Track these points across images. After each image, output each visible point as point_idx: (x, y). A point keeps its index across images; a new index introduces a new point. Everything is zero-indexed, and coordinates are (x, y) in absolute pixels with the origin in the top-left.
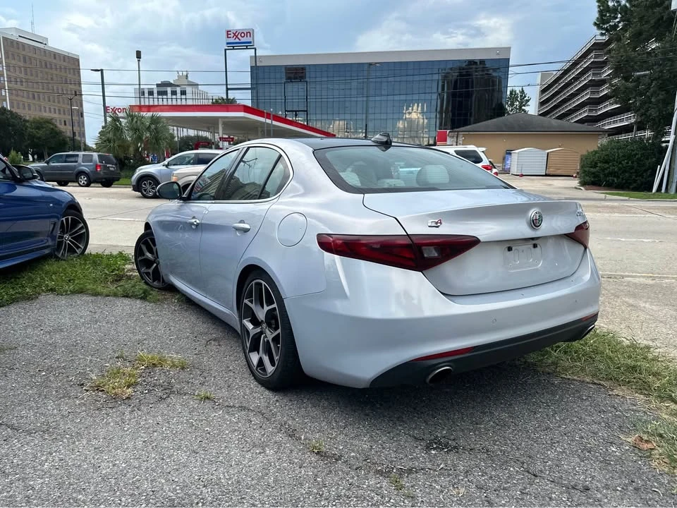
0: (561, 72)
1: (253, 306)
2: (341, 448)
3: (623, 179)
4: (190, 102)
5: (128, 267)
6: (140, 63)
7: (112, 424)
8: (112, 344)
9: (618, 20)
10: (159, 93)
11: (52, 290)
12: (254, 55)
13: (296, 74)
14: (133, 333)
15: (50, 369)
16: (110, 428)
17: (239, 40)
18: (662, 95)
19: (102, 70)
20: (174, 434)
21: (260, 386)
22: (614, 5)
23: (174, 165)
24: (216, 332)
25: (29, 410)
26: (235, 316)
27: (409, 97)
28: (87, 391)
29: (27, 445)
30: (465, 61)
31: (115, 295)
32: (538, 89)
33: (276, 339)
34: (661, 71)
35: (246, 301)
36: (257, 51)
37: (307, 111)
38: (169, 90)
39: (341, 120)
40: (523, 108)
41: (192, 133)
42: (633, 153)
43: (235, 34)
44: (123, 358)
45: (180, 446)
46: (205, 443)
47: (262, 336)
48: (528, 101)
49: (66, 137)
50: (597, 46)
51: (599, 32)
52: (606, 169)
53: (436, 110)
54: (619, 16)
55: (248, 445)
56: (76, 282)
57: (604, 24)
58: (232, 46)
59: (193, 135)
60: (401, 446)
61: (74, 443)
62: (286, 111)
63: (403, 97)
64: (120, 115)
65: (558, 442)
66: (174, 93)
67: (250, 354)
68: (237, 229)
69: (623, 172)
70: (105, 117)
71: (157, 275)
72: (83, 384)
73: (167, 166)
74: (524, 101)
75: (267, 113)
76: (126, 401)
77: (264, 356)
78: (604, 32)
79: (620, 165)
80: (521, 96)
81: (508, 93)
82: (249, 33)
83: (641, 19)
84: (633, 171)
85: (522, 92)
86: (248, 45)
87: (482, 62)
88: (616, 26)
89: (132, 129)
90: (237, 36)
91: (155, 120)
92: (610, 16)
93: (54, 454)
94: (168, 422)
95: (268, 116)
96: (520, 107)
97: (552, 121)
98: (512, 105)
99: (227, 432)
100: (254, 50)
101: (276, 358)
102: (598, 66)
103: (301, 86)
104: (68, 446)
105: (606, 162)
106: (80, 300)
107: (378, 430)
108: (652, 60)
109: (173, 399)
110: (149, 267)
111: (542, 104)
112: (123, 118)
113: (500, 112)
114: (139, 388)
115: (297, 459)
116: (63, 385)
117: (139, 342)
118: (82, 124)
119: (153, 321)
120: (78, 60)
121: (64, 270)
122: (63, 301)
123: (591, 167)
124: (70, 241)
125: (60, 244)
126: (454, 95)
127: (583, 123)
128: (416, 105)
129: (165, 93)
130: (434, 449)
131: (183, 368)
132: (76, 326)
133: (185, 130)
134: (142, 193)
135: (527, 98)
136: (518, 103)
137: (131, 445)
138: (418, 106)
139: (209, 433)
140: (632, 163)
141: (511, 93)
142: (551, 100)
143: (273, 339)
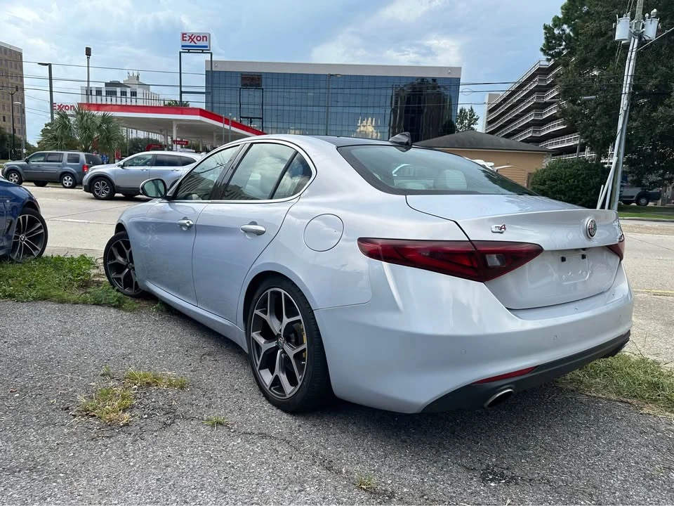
0: (508, 93)
1: (267, 317)
2: (389, 482)
3: (569, 197)
4: (140, 103)
5: (94, 271)
6: (90, 60)
7: (114, 458)
8: (93, 358)
9: (562, 47)
10: (108, 93)
11: (11, 296)
12: (210, 59)
13: (252, 81)
14: (115, 346)
15: (24, 391)
16: (112, 464)
17: (194, 44)
18: (606, 119)
19: (50, 65)
20: (192, 469)
21: (274, 408)
22: (559, 33)
23: (130, 166)
24: (208, 346)
25: (7, 442)
26: (240, 328)
27: (364, 111)
28: (75, 416)
29: (11, 487)
30: (418, 78)
31: (85, 303)
32: (485, 108)
33: (298, 356)
34: (606, 97)
35: (257, 312)
36: (213, 56)
37: (262, 119)
38: (118, 90)
39: (298, 129)
40: (472, 126)
41: (142, 135)
42: (580, 172)
43: (190, 38)
44: (109, 375)
45: (203, 485)
46: (232, 480)
47: (279, 352)
48: (476, 120)
49: (5, 133)
50: (542, 72)
51: (545, 57)
52: (554, 187)
53: (390, 125)
54: (564, 43)
55: (282, 480)
56: (38, 287)
57: (550, 50)
58: (188, 49)
59: (142, 137)
60: (455, 478)
61: (71, 483)
62: (241, 117)
63: (358, 110)
64: (68, 112)
65: (616, 469)
66: (124, 93)
67: (261, 371)
68: (246, 231)
69: (569, 191)
70: (52, 113)
71: (129, 282)
72: (68, 408)
73: (122, 167)
74: (473, 119)
75: (225, 119)
76: (125, 429)
77: (281, 374)
78: (549, 58)
79: (567, 184)
80: (470, 115)
81: (458, 111)
82: (205, 37)
83: (586, 47)
84: (578, 189)
85: (472, 110)
86: (204, 50)
87: (434, 80)
88: (560, 53)
89: (81, 128)
90: (192, 40)
91: (106, 120)
92: (555, 43)
93: (49, 499)
94: (181, 454)
95: (227, 122)
96: (469, 125)
97: (499, 139)
98: (462, 122)
99: (253, 465)
100: (210, 55)
101: (299, 377)
102: (542, 90)
103: (258, 93)
104: (65, 488)
105: (554, 180)
106: (44, 307)
107: (422, 459)
108: (596, 85)
109: (180, 425)
110: (120, 272)
111: (489, 123)
112: (72, 116)
113: (450, 128)
114: (136, 412)
115: (344, 497)
116: (43, 409)
117: (124, 356)
118: (23, 121)
119: (135, 332)
120: (21, 54)
121: (23, 273)
122: (25, 309)
123: (540, 185)
124: (26, 241)
125: (15, 244)
126: (407, 111)
127: (529, 143)
128: (370, 119)
129: (114, 93)
130: (492, 480)
131: (182, 388)
132: (46, 339)
133: (134, 131)
134: (94, 194)
135: (475, 117)
136: (467, 121)
137: (142, 484)
138: (372, 120)
139: (233, 467)
140: (578, 182)
141: (461, 111)
142: (497, 120)
143: (295, 356)
